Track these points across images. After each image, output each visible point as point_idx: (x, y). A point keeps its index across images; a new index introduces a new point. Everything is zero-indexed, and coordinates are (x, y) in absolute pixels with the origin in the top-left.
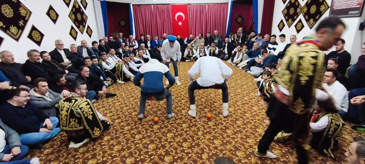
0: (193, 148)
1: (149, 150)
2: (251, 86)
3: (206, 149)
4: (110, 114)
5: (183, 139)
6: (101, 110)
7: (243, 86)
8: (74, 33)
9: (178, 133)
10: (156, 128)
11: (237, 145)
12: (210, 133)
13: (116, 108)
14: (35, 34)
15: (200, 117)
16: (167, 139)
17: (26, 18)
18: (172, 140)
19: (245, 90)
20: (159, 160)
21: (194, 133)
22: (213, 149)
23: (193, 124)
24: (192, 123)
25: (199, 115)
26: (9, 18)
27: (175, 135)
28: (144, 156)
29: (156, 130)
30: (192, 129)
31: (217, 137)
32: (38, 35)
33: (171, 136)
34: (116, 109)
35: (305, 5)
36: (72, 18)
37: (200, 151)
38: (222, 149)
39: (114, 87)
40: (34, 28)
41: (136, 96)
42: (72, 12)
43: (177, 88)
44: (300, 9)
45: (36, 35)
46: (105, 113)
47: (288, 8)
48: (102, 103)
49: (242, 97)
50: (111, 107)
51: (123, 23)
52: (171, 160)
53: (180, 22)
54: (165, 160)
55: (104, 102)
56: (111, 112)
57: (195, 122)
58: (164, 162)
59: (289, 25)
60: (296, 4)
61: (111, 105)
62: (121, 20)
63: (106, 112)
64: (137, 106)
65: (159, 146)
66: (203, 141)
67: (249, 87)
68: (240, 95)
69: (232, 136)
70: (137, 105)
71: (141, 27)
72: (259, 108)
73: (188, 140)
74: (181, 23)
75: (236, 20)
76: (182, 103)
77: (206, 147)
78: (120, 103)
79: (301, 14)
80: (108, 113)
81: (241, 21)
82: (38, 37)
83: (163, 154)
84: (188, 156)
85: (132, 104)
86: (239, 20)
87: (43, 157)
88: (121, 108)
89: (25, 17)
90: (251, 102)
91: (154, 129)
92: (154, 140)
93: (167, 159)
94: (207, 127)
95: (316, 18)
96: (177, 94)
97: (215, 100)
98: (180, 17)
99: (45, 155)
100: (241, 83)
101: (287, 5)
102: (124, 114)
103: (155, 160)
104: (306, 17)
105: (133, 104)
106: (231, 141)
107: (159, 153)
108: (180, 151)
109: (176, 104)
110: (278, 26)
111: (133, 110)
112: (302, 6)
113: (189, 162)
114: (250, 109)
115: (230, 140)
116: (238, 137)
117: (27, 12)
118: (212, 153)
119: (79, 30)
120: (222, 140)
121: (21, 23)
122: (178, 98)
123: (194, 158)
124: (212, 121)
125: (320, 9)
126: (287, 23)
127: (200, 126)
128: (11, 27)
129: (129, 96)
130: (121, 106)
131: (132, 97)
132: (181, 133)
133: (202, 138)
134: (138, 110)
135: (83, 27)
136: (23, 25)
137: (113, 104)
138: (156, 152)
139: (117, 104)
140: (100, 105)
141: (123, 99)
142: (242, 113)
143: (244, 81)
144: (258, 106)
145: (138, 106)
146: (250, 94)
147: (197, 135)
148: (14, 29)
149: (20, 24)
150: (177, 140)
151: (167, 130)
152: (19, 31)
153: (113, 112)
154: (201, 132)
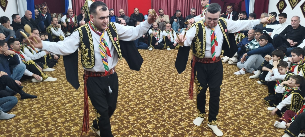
2: (244, 89)
4: (37, 129)
6: (21, 122)
7: (233, 87)
13: (46, 119)
19: (236, 94)
25: (173, 132)
34: (46, 121)
39: (40, 86)
41: (76, 101)
43: (136, 89)
46: (28, 128)
48: (23, 111)
49: (233, 104)
50: (38, 118)
55: (26, 109)
56: (38, 126)
59: (292, 5)
61: (37, 115)
63: (29, 125)
64: (77, 117)
67: (242, 89)
68: (231, 101)
70: (78, 115)
72: (259, 122)
76: (146, 113)
78: (50, 112)
80: (33, 128)
85: (70, 114)
88: (53, 120)
90: (247, 113)
100: (229, 83)
102: (59, 129)
105: (72, 114)
109: (137, 114)
110: (278, 5)
111: (73, 123)
114: (247, 123)
122: (139, 104)
126: (290, 2)
129: (64, 100)
130: (54, 116)
131: (70, 102)
134: (80, 124)
137: (41, 113)
139: (46, 113)
140: (20, 114)
141: (55, 105)
142: (236, 130)
143: (233, 80)
144: (258, 119)
145: (80, 117)
146: (244, 101)
153: (41, 126)
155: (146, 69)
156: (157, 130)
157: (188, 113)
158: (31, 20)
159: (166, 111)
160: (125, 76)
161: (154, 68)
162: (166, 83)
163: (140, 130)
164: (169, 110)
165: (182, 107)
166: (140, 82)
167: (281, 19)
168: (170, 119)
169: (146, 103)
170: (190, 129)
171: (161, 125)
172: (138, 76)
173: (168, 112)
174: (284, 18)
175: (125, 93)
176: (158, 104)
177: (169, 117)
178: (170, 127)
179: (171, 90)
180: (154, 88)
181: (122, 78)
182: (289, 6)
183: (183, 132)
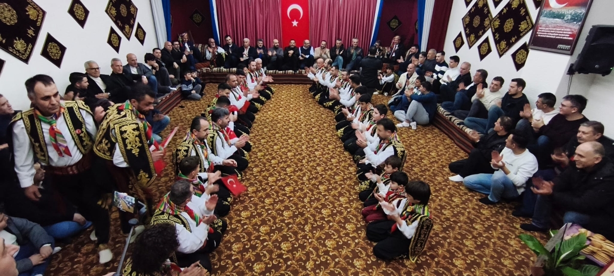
0: (296, 252)
1: (233, 253)
3: (313, 254)
5: (281, 236)
8: (115, 40)
9: (276, 226)
10: (245, 216)
11: (357, 250)
12: (322, 227)
14: (52, 47)
15: (310, 199)
16: (260, 236)
17: (38, 24)
18: (267, 238)
20: (246, 269)
21: (299, 228)
22: (323, 254)
23: (299, 212)
24: (298, 210)
25: (309, 197)
26: (11, 25)
27: (271, 229)
28: (225, 262)
29: (244, 220)
30: (297, 221)
31: (331, 234)
32: (57, 49)
33: (265, 230)
35: (498, 16)
36: (112, 14)
37: (304, 257)
38: (335, 255)
40: (50, 39)
42: (111, 4)
44: (489, 21)
45: (54, 50)
47: (471, 15)
51: (197, 18)
52: (262, 269)
53: (295, 21)
54: (254, 269)
57: (302, 208)
58: (252, 272)
60: (485, 12)
62: (194, 13)
65: (246, 247)
66: (310, 240)
69: (353, 235)
71: (229, 26)
73: (289, 239)
74: (297, 22)
75: (389, 23)
77: (313, 251)
79: (490, 29)
81: (397, 26)
82: (57, 53)
83: (253, 260)
84: (287, 264)
86: (394, 24)
87: (81, 257)
89: (37, 21)
91: (242, 219)
92: (241, 236)
93: (257, 267)
94: (319, 218)
95: (511, 42)
96: (281, 156)
97: (337, 169)
98: (295, 12)
99: (84, 255)
101: (471, 9)
103: (241, 269)
104: (496, 36)
106: (349, 242)
107: (246, 257)
108: (276, 255)
110: (455, 42)
112: (494, 16)
113: (287, 274)
115: (349, 240)
116: (360, 237)
117: (38, 12)
118: (321, 260)
119: (124, 34)
120: (337, 241)
121: (31, 32)
122: (281, 163)
123: (294, 267)
124: (327, 208)
125: (520, 27)
127: (309, 216)
128: (15, 41)
132: (280, 226)
133: (309, 237)
135: (130, 28)
136: (34, 35)
138: (242, 255)
147: (303, 230)
148: (19, 44)
149: (29, 34)
150: (274, 238)
151: (261, 220)
152: (27, 46)
154: (309, 225)
155: (296, 118)
156: (294, 194)
157: (330, 175)
158: (172, 51)
159: (307, 173)
160: (272, 126)
161: (305, 116)
162: (315, 137)
163: (277, 192)
164: (310, 171)
165: (325, 168)
166: (287, 135)
167: (451, 62)
168: (309, 182)
169: (289, 163)
170: (327, 194)
171: (300, 189)
172: (285, 127)
173: (309, 173)
174: (454, 62)
175: (268, 149)
176: (301, 164)
177: (309, 180)
178: (308, 191)
179: (318, 147)
180: (300, 144)
181: (268, 129)
182: (466, 45)
183: (320, 197)
